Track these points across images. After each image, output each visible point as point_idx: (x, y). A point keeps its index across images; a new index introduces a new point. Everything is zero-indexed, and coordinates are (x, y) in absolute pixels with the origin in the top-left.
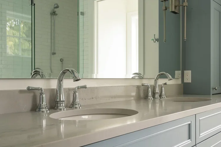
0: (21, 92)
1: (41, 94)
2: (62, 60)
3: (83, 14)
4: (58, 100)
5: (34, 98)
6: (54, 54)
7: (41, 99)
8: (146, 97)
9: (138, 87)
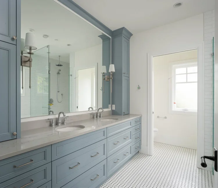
0: (46, 120)
1: (52, 120)
2: (62, 95)
3: (71, 75)
4: (58, 122)
5: (50, 122)
6: (58, 92)
7: (52, 122)
8: (93, 118)
9: (91, 114)
